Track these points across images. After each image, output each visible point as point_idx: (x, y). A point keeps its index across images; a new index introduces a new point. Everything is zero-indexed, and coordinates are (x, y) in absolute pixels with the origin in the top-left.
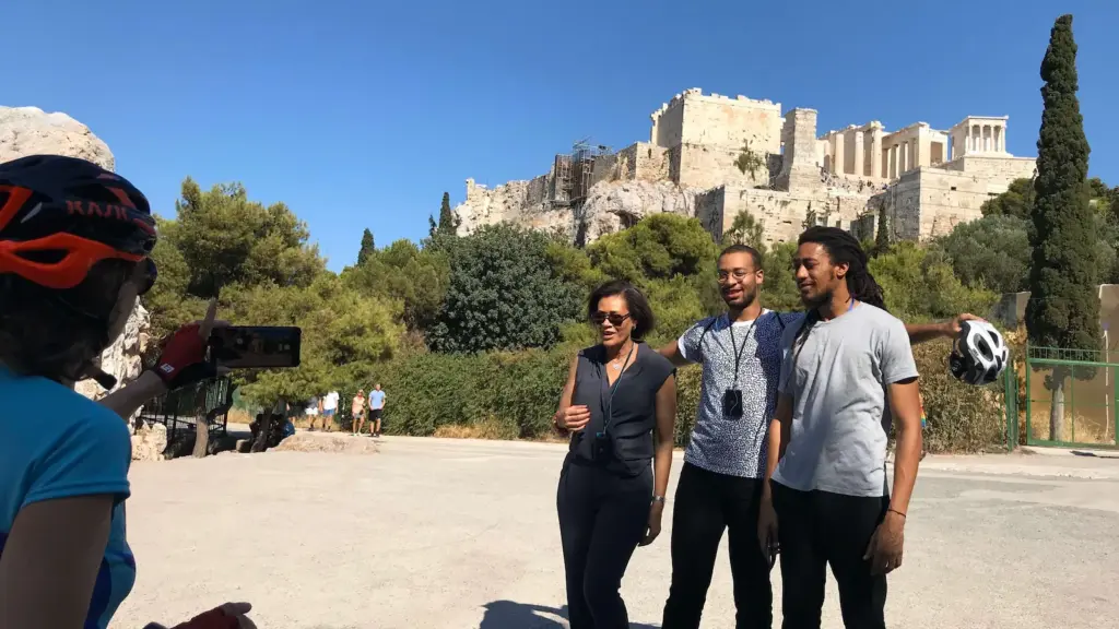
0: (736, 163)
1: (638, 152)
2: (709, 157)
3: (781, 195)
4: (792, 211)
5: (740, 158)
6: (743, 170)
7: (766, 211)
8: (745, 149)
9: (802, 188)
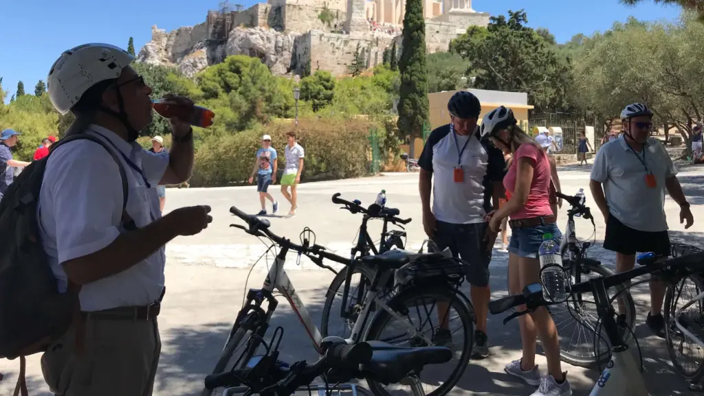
0: (319, 17)
1: (260, 10)
2: (303, 13)
3: (344, 36)
4: (351, 46)
5: (322, 14)
6: (323, 21)
7: (336, 46)
8: (324, 8)
9: (358, 32)
